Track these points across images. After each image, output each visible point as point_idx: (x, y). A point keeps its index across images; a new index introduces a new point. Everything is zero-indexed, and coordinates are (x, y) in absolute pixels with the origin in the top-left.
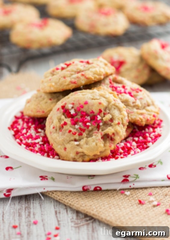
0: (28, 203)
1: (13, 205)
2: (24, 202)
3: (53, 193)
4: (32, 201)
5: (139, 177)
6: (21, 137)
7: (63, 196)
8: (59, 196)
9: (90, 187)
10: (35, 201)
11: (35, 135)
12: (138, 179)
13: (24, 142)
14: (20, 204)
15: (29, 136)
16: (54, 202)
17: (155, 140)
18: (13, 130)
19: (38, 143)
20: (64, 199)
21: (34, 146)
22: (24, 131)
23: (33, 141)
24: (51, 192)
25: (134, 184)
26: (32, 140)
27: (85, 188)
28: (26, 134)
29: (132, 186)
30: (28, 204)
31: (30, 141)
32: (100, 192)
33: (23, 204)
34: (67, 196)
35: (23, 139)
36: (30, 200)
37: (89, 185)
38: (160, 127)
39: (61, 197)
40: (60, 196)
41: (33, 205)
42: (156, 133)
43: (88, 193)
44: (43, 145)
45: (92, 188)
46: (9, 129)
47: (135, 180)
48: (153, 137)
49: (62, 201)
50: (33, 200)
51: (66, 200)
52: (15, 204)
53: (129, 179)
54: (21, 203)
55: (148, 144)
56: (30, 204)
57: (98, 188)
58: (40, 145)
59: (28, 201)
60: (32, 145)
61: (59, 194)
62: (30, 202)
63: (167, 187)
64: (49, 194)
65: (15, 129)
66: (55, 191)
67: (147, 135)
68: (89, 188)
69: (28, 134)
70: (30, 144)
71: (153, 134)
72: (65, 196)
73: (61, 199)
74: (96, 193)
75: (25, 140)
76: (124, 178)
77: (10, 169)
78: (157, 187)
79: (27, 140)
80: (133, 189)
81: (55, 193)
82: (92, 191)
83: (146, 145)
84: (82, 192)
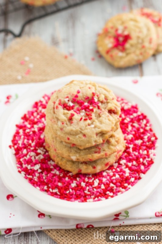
0: (27, 239)
1: (13, 241)
2: (23, 237)
3: (49, 232)
4: (30, 237)
5: (128, 216)
6: (21, 160)
7: (59, 236)
8: (54, 236)
9: (84, 225)
10: (33, 237)
11: (35, 158)
12: (127, 218)
13: (24, 166)
14: (20, 241)
15: (29, 159)
16: (50, 239)
17: (148, 169)
18: (13, 146)
19: (37, 170)
20: (59, 239)
21: (33, 174)
22: (25, 151)
23: (32, 168)
24: (47, 230)
25: (124, 223)
26: (32, 166)
27: (79, 226)
28: (26, 155)
29: (122, 224)
30: (27, 241)
31: (29, 167)
32: (92, 229)
33: (22, 241)
34: (62, 236)
35: (23, 162)
36: (29, 236)
37: (83, 224)
38: (154, 149)
39: (57, 238)
40: (56, 236)
41: (31, 241)
42: (150, 159)
43: (81, 230)
44: (42, 172)
45: (85, 226)
46: (10, 147)
47: (125, 218)
48: (146, 164)
49: (57, 241)
50: (32, 236)
51: (61, 241)
52: (15, 241)
53: (120, 217)
54: (21, 239)
55: (140, 174)
56: (29, 241)
57: (91, 227)
58: (39, 173)
59: (27, 236)
60: (31, 173)
61: (54, 233)
62: (29, 239)
63: (155, 224)
64: (46, 231)
65: (16, 147)
66: (51, 230)
67: (141, 160)
68: (82, 226)
69: (28, 157)
70: (30, 171)
71: (147, 159)
72: (60, 236)
73: (57, 239)
74: (89, 231)
75: (25, 164)
76: (115, 217)
77: (11, 199)
78: (145, 225)
79: (26, 165)
80: (123, 226)
81: (51, 232)
82: (85, 229)
83: (139, 175)
84: (75, 230)
